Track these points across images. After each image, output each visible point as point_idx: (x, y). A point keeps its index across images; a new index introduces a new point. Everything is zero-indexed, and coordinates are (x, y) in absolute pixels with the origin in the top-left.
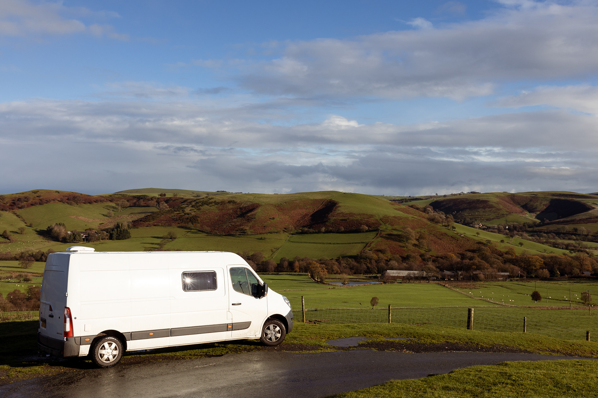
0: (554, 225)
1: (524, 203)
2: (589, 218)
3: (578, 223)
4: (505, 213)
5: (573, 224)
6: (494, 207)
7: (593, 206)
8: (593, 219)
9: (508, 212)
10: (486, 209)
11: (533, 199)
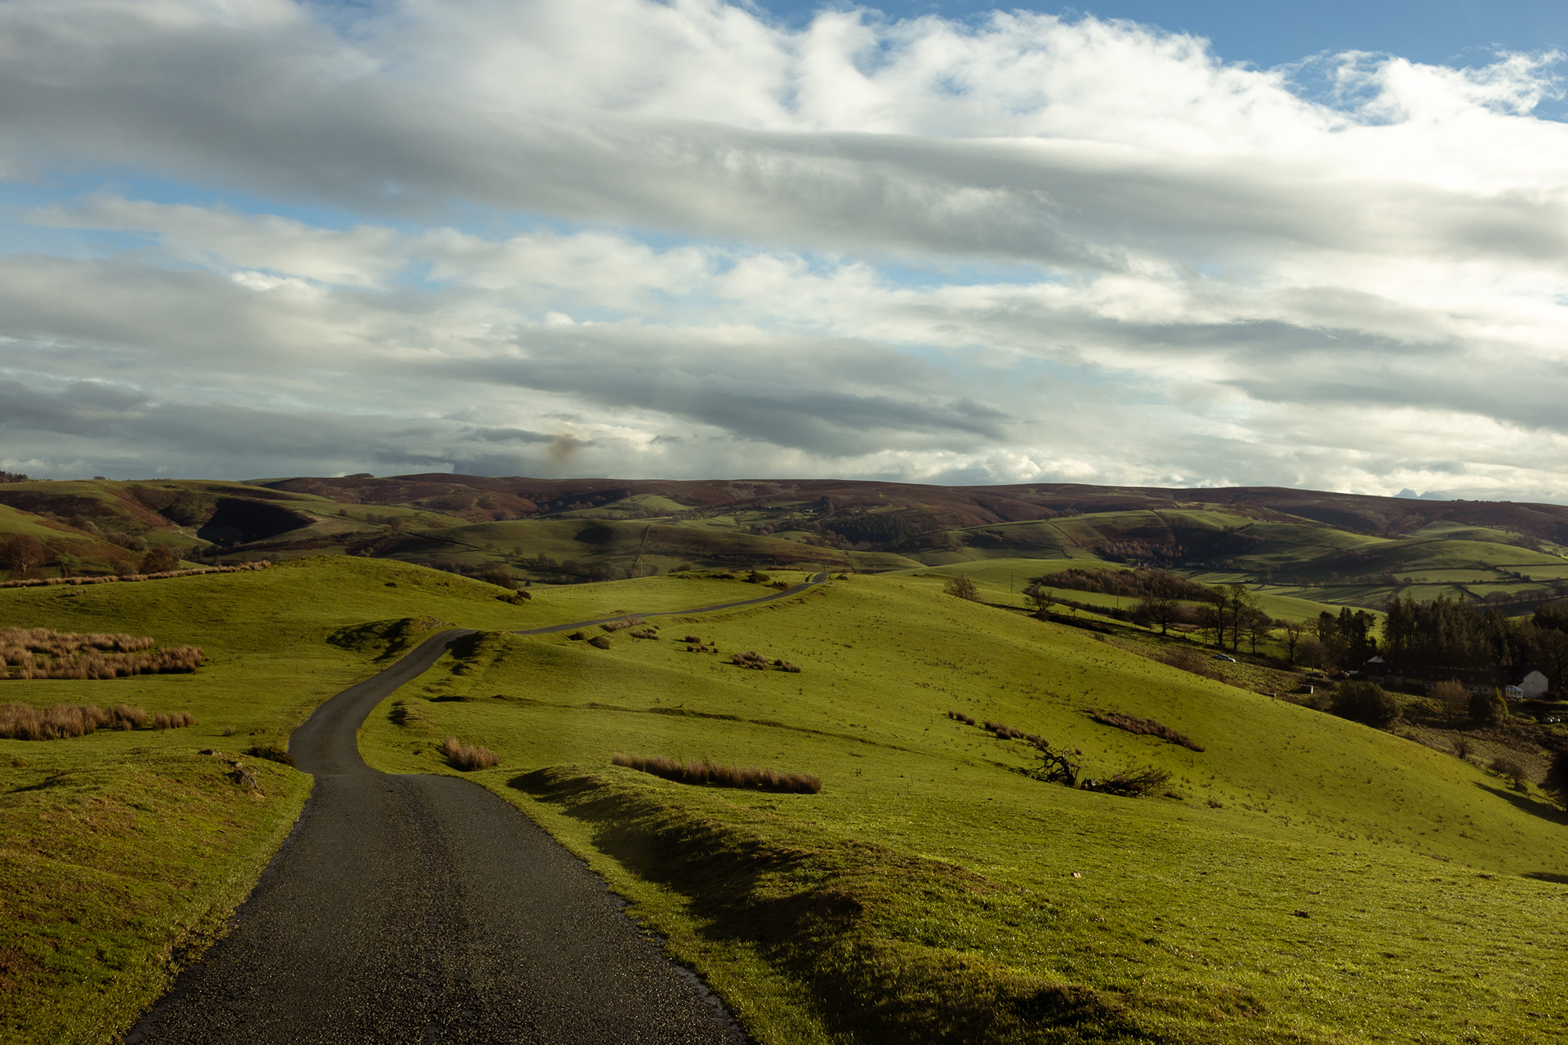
0: (252, 551)
1: (166, 506)
2: (313, 540)
3: (295, 549)
4: (141, 526)
5: (286, 549)
6: (112, 513)
7: (310, 517)
8: (319, 542)
9: (145, 524)
10: (98, 517)
11: (182, 497)
